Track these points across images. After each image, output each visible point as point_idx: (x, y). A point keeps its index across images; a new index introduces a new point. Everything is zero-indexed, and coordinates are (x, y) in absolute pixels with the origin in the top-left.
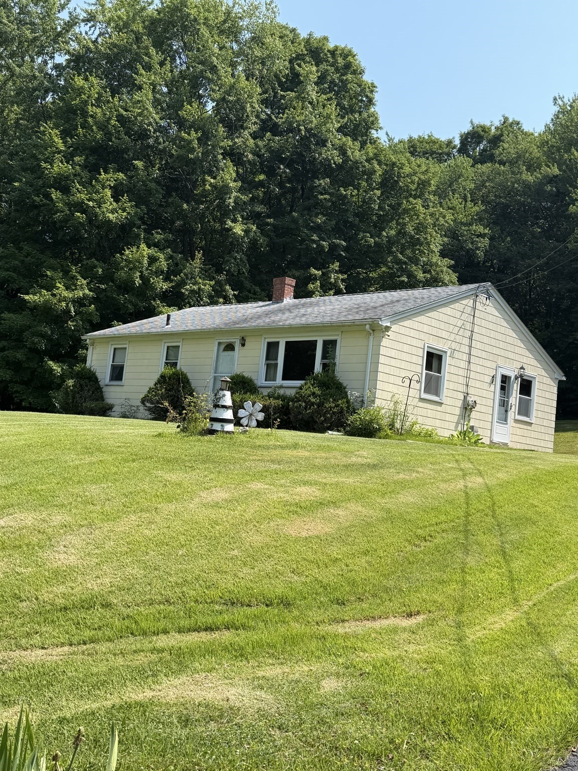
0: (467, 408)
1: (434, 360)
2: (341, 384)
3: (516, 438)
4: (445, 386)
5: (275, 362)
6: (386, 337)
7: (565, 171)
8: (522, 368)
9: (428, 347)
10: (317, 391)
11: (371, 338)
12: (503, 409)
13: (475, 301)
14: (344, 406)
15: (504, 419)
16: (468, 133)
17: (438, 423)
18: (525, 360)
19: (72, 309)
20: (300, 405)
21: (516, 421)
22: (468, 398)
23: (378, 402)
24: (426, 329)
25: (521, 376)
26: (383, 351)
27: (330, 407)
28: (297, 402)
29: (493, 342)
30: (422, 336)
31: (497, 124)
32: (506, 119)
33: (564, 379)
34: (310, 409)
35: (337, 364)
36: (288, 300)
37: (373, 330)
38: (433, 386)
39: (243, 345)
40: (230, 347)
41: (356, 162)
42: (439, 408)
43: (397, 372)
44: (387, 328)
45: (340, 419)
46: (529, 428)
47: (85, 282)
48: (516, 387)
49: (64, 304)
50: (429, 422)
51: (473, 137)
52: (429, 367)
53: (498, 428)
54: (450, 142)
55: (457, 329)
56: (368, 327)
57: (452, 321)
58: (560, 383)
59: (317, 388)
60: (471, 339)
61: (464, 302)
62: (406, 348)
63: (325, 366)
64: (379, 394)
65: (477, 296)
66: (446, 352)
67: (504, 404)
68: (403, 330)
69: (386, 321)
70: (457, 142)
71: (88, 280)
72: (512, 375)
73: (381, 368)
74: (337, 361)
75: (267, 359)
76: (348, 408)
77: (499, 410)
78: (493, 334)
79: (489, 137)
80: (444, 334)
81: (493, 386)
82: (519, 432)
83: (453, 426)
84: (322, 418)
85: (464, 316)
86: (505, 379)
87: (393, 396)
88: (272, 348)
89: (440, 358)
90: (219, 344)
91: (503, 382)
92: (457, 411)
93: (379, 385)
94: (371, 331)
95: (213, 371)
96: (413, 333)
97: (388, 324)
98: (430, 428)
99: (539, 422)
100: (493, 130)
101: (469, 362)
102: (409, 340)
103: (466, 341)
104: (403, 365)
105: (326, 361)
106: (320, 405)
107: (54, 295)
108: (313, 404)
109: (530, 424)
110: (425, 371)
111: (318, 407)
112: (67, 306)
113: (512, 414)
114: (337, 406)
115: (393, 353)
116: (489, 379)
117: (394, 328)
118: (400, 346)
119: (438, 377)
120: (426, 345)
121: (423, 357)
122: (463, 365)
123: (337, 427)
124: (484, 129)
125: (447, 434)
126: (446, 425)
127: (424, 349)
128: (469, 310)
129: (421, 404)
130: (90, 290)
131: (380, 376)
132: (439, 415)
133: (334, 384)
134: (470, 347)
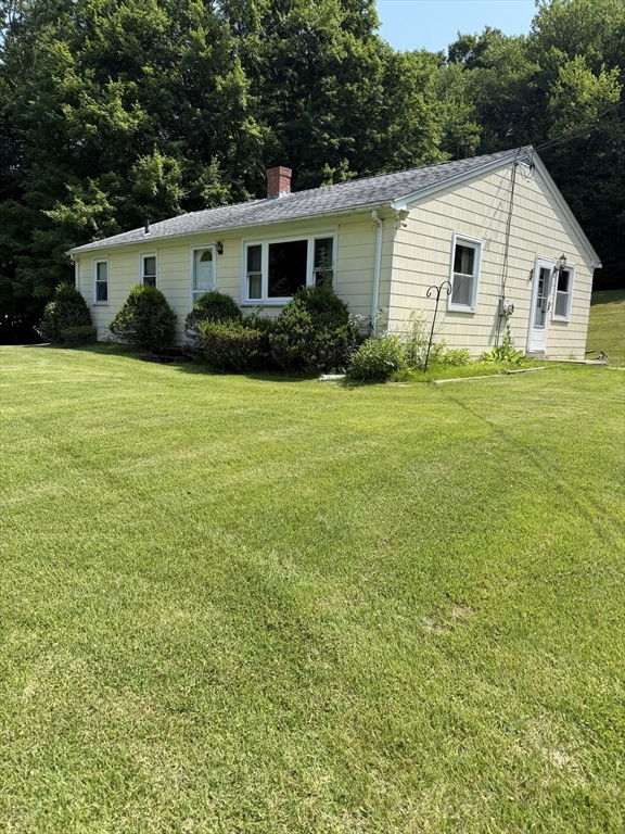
0: (503, 315)
1: (464, 257)
2: (339, 302)
3: (552, 343)
4: (479, 291)
5: (257, 273)
6: (402, 227)
7: (545, 69)
8: (563, 258)
9: (458, 238)
10: (306, 316)
11: (380, 231)
12: (540, 309)
13: (514, 172)
14: (344, 335)
15: (541, 322)
16: (456, 44)
17: (469, 340)
18: (565, 248)
19: (95, 225)
20: (283, 339)
21: (554, 322)
22: (505, 303)
23: (392, 325)
24: (455, 213)
25: (561, 268)
26: (397, 249)
27: (324, 340)
28: (278, 333)
29: (533, 227)
30: (450, 224)
31: (481, 34)
32: (488, 29)
33: (600, 266)
34: (295, 344)
35: (335, 272)
36: (285, 194)
37: (383, 219)
38: (462, 291)
39: (221, 252)
40: (207, 256)
41: (359, 58)
42: (470, 321)
43: (417, 278)
44: (403, 214)
45: (340, 355)
46: (564, 328)
47: (104, 195)
48: (554, 281)
49: (84, 219)
50: (458, 340)
51: (460, 48)
52: (458, 268)
53: (536, 334)
54: (440, 54)
55: (493, 211)
56: (374, 214)
57: (487, 200)
58: (596, 271)
59: (305, 313)
60: (508, 224)
61: (501, 173)
62: (429, 243)
63: (318, 276)
64: (393, 313)
65: (516, 165)
66: (479, 244)
67: (541, 304)
68: (424, 216)
69: (402, 203)
70: (446, 54)
71: (108, 194)
72: (551, 266)
73: (395, 275)
74: (335, 268)
75: (250, 269)
76: (350, 337)
77: (537, 311)
78: (532, 217)
79: (475, 46)
80: (478, 220)
81: (531, 283)
82: (555, 334)
83: (485, 341)
84: (314, 357)
85: (502, 193)
86: (544, 272)
87: (413, 313)
88: (254, 253)
89: (471, 252)
90: (196, 252)
91: (541, 277)
92: (492, 321)
93: (393, 300)
94: (380, 221)
95: (191, 287)
96: (438, 220)
97: (404, 208)
98: (460, 348)
99: (574, 319)
100: (477, 41)
101: (506, 255)
102: (433, 231)
103: (503, 228)
104: (426, 267)
105: (319, 269)
106: (311, 337)
107: (75, 211)
108: (300, 336)
109: (566, 323)
110: (453, 273)
111: (307, 342)
112: (89, 220)
113: (550, 315)
114: (334, 337)
115: (411, 252)
116: (526, 275)
117: (413, 213)
118: (420, 241)
119: (469, 279)
120: (455, 236)
121: (451, 254)
122: (499, 259)
123: (336, 366)
124: (471, 40)
125: (478, 352)
126: (478, 341)
127: (452, 242)
128: (507, 185)
129: (449, 319)
130: (110, 204)
131: (395, 288)
132: (470, 330)
133: (330, 303)
134: (507, 234)
